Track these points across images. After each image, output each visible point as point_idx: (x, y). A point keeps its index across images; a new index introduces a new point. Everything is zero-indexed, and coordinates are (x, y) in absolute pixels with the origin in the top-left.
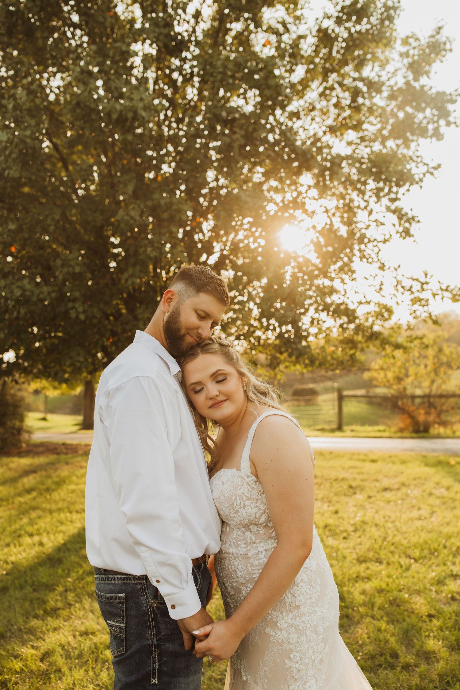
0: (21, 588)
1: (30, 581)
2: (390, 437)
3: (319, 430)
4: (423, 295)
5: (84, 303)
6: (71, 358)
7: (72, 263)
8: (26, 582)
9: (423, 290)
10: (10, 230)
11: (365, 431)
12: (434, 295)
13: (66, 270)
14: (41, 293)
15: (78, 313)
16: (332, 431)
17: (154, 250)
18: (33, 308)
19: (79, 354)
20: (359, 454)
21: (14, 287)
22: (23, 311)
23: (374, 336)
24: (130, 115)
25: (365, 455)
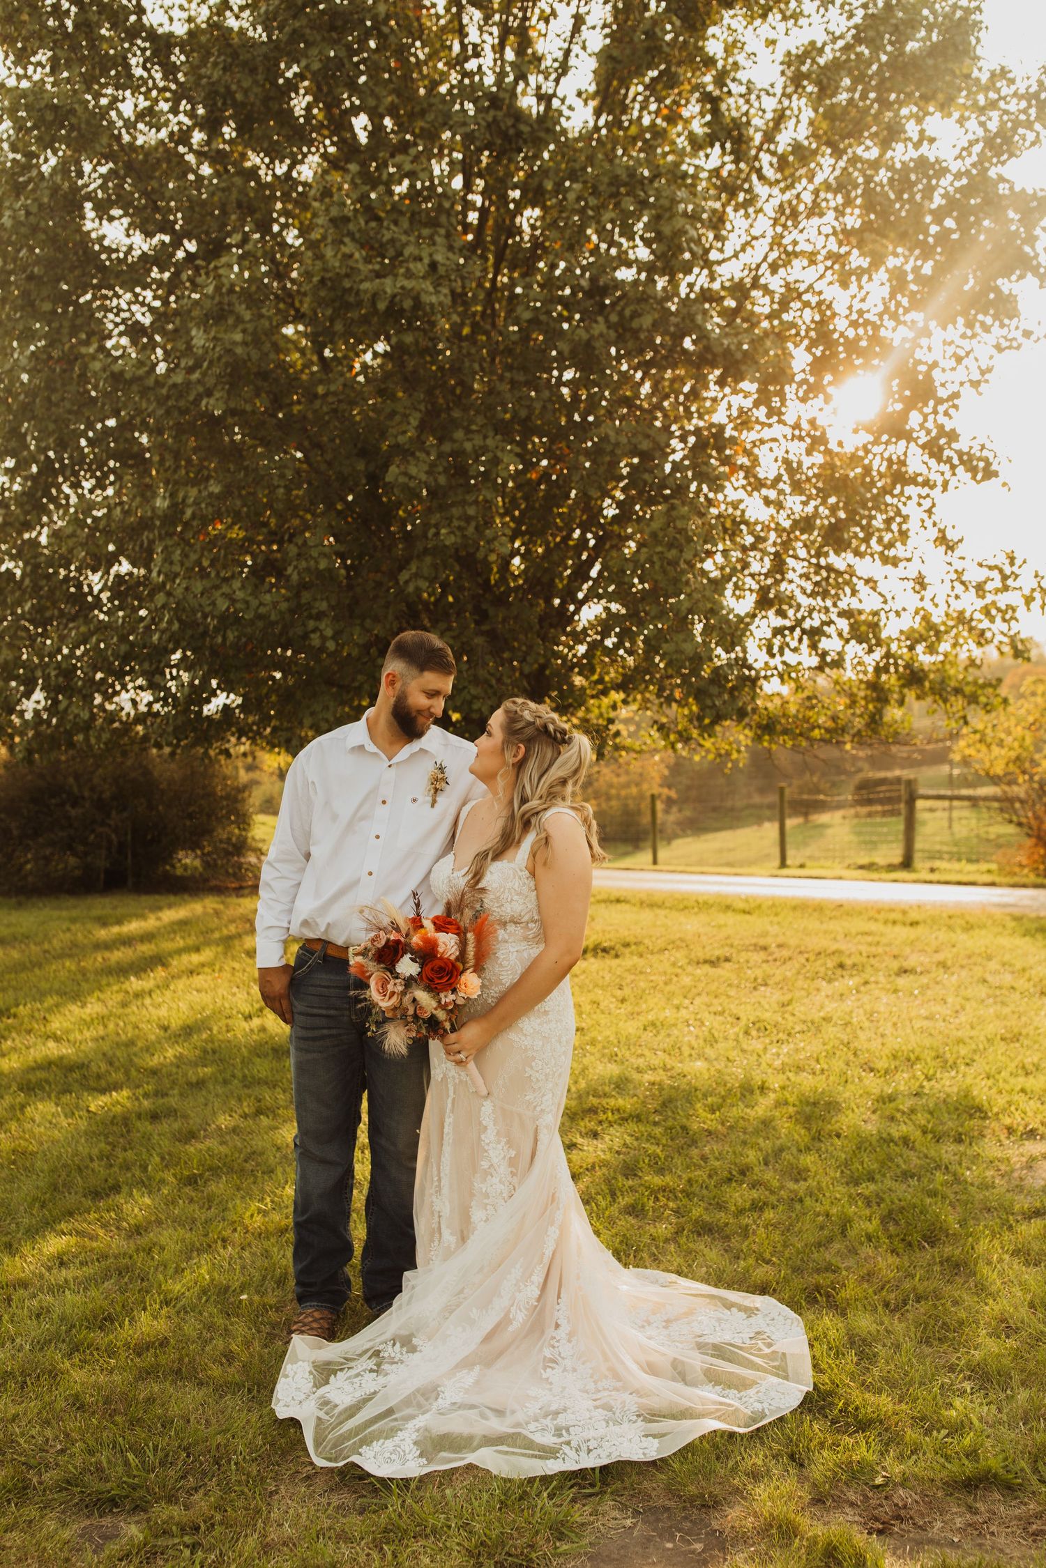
0: (225, 1082)
1: (239, 1075)
2: (993, 884)
3: (861, 867)
4: (1003, 600)
5: (336, 619)
6: (312, 714)
7: (314, 553)
8: (234, 1076)
9: (1006, 588)
10: (211, 495)
11: (960, 872)
12: (1029, 600)
13: (303, 564)
14: (261, 604)
15: (324, 638)
16: (891, 868)
17: (452, 532)
18: (249, 630)
19: (326, 708)
20: (892, 910)
21: (217, 594)
22: (231, 636)
23: (914, 677)
24: (408, 304)
25: (904, 912)
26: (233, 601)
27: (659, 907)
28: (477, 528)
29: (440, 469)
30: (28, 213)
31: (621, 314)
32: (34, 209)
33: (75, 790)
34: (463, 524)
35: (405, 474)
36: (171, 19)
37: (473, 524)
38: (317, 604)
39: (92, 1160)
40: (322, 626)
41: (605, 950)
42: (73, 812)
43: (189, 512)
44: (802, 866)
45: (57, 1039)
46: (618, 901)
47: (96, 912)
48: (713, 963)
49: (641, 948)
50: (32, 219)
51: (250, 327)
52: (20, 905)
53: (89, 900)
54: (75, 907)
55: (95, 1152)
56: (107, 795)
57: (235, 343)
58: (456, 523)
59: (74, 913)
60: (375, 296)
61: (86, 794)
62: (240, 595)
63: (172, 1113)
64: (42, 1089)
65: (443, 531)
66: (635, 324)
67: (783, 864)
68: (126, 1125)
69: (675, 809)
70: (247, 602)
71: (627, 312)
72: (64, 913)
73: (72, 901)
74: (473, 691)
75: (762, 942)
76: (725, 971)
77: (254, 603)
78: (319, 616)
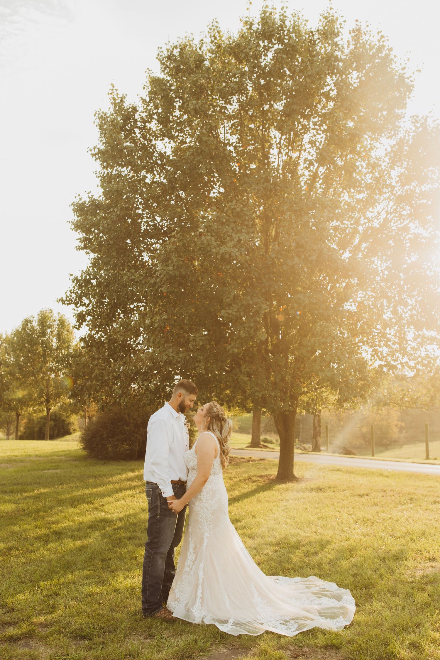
26: (169, 357)
27: (353, 473)
28: (254, 331)
29: (242, 310)
30: (108, 225)
31: (305, 255)
32: (110, 223)
33: (128, 420)
34: (249, 329)
35: (227, 313)
36: (166, 147)
37: (253, 329)
38: (199, 357)
39: (105, 550)
40: (200, 365)
41: (321, 490)
42: (126, 428)
43: (156, 325)
44: (435, 459)
45: (105, 512)
46: (338, 470)
47: (131, 467)
48: (361, 496)
49: (335, 490)
50: (109, 226)
51: (176, 264)
52: (105, 464)
53: (130, 463)
54: (125, 465)
55: (107, 548)
56: (139, 422)
57: (170, 270)
58: (246, 329)
59: (124, 467)
60: (217, 253)
61: (131, 421)
62: (171, 354)
63: (136, 537)
64: (96, 528)
65: (241, 332)
66: (310, 259)
67: (427, 458)
68: (120, 541)
69: (404, 431)
70: (174, 357)
71: (307, 255)
72: (120, 467)
73: (124, 463)
74: (256, 389)
75: (385, 489)
76: (363, 500)
77: (176, 357)
78: (200, 362)
